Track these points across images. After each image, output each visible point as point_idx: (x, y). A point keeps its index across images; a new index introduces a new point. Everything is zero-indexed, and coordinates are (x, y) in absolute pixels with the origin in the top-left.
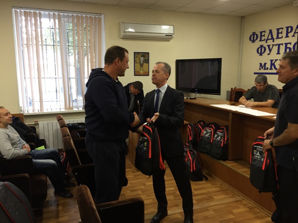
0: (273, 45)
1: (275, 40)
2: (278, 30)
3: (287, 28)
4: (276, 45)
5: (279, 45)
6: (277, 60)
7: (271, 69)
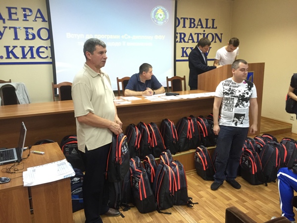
0: (5, 27)
1: (6, 21)
2: (9, 9)
3: (24, 10)
4: (10, 28)
5: (15, 29)
6: (17, 47)
7: (8, 57)
